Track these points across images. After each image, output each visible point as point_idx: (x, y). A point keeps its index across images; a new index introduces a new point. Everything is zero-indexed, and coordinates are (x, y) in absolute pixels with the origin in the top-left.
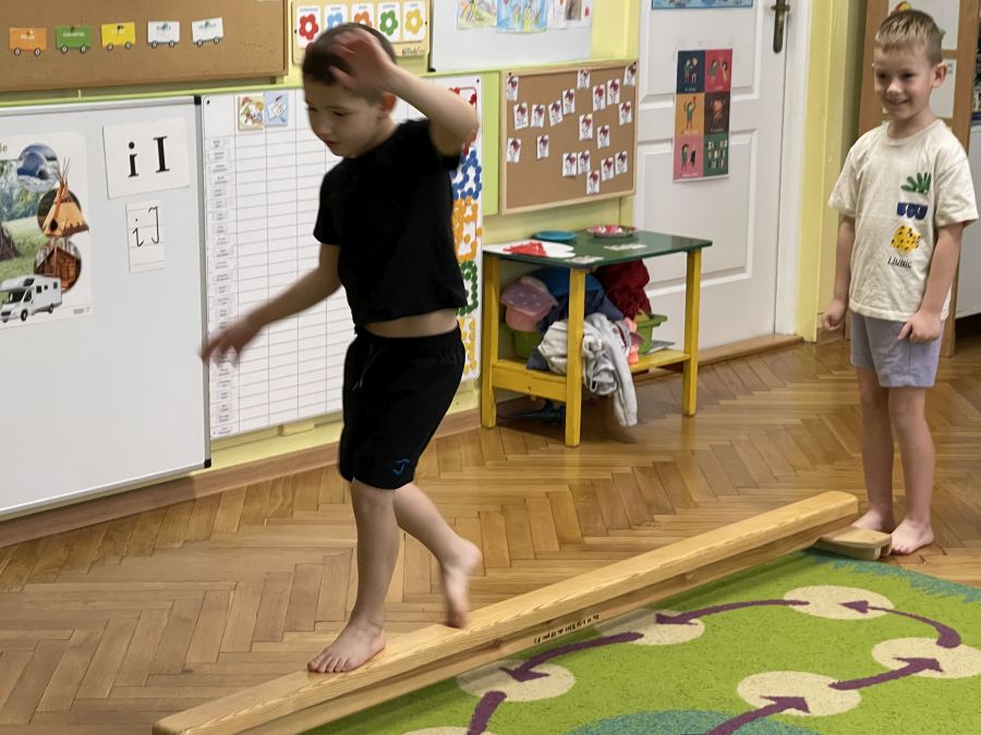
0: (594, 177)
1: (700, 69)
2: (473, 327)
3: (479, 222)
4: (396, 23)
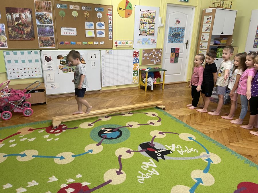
0: (155, 62)
1: (175, 50)
2: (137, 77)
3: (139, 66)
4: (128, 43)
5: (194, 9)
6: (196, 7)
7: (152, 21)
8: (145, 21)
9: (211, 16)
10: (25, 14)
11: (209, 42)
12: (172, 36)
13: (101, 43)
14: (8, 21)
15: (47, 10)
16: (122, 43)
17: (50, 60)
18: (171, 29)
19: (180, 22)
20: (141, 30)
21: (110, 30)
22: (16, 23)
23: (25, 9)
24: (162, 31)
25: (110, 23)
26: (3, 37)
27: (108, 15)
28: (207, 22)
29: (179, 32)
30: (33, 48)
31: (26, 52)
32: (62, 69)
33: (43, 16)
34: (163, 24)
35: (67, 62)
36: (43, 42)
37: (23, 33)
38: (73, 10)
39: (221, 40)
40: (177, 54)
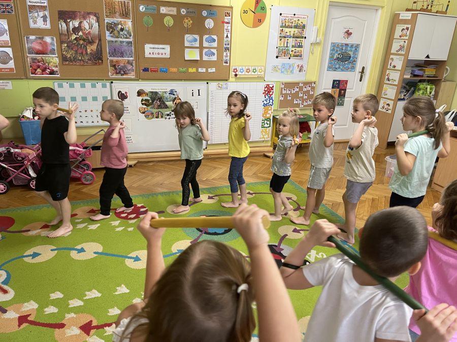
0: (302, 104)
1: (339, 84)
2: (269, 130)
3: (272, 111)
4: (256, 71)
5: (380, 11)
6: (382, 7)
7: (301, 33)
8: (288, 34)
9: (409, 26)
10: (88, 21)
11: (403, 72)
12: (336, 59)
13: (210, 70)
14: (61, 32)
15: (123, 15)
16: (245, 70)
17: (126, 97)
18: (335, 46)
19: (351, 33)
20: (279, 49)
21: (227, 49)
22: (74, 37)
23: (89, 14)
24: (318, 50)
25: (227, 36)
26: (53, 59)
27: (223, 22)
28: (400, 36)
29: (350, 53)
30: (100, 78)
31: (88, 84)
32: (144, 113)
33: (116, 25)
34: (321, 37)
35: (153, 101)
36: (116, 69)
37: (84, 53)
38: (165, 15)
39: (424, 68)
40: (343, 92)
